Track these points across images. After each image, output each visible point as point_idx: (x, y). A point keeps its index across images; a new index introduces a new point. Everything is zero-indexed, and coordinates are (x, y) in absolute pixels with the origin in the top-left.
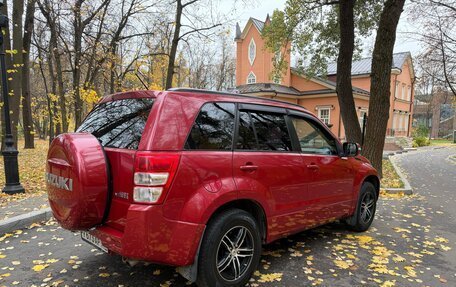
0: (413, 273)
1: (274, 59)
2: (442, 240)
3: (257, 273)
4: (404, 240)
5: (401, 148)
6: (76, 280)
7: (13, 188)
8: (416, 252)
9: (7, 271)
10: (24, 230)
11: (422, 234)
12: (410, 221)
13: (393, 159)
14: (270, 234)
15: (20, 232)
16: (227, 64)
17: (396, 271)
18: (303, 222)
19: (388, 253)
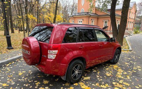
0: (129, 78)
1: (90, 5)
2: (139, 67)
3: (83, 77)
4: (127, 67)
5: (130, 34)
6: (31, 78)
7: (10, 48)
8: (131, 71)
9: (11, 75)
10: (15, 61)
11: (133, 65)
12: (130, 60)
13: (127, 38)
14: (87, 65)
15: (13, 62)
16: (75, 5)
17: (124, 77)
18: (97, 61)
19: (122, 71)
